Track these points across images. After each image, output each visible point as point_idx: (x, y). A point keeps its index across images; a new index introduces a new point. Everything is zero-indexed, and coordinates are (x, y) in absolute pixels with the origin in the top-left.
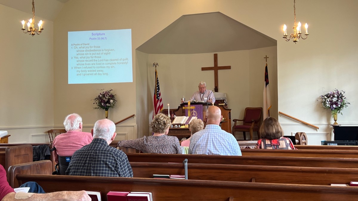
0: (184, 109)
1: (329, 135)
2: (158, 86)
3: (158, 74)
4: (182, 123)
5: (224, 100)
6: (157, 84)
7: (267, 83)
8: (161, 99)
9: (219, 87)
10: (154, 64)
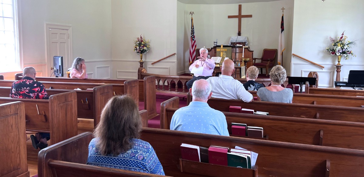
1: (332, 73)
3: (193, 21)
4: (217, 62)
5: (245, 43)
7: (283, 30)
9: (242, 32)
10: (190, 13)
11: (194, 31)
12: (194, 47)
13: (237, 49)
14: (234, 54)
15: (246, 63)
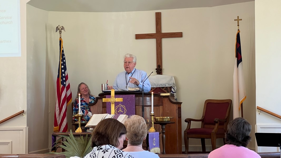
0: (106, 102)
2: (64, 64)
3: (63, 44)
5: (171, 88)
6: (62, 60)
7: (239, 60)
8: (69, 85)
9: (164, 66)
10: (57, 29)
14: (141, 109)
15: (164, 127)
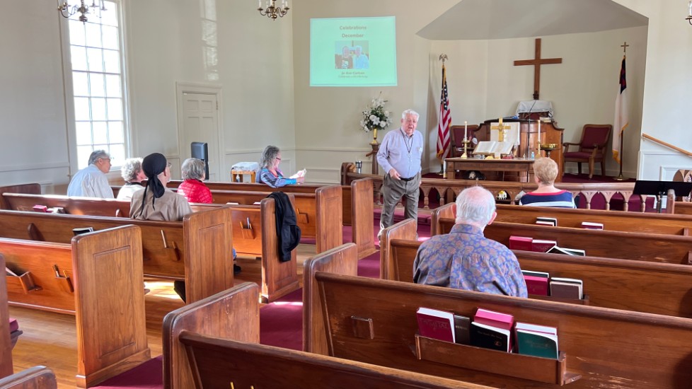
3: (446, 72)
4: (490, 152)
5: (547, 112)
7: (623, 87)
9: (541, 92)
10: (441, 57)
11: (446, 92)
12: (447, 122)
13: (532, 125)
14: (526, 135)
15: (549, 153)
